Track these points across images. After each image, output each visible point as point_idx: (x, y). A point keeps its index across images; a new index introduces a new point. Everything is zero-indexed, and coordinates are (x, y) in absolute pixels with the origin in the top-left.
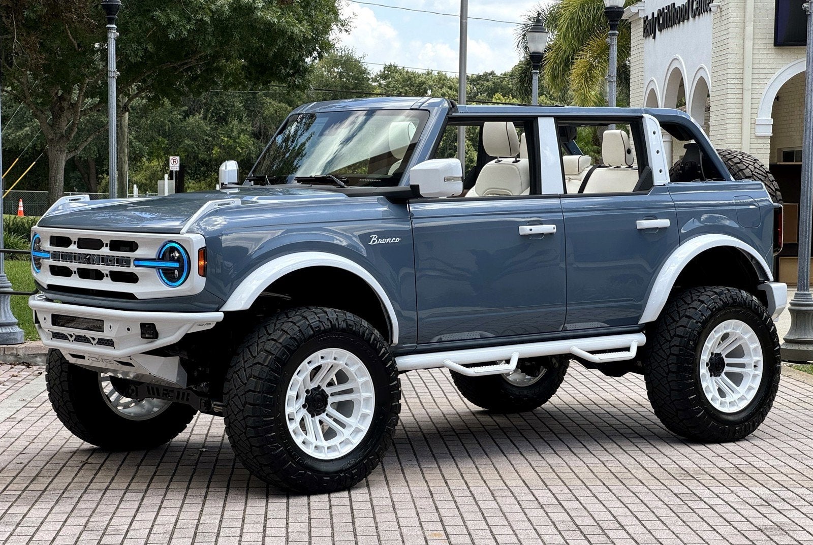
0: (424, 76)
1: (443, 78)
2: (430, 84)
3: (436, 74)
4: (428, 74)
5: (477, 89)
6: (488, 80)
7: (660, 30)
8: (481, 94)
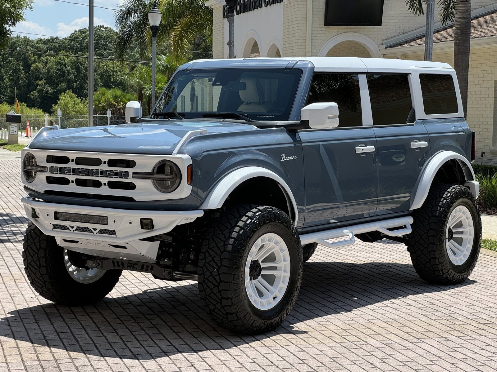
0: (15, 39)
1: (27, 40)
2: (19, 44)
3: (23, 38)
4: (18, 37)
5: (47, 48)
6: (54, 42)
7: (238, 14)
8: (50, 51)
